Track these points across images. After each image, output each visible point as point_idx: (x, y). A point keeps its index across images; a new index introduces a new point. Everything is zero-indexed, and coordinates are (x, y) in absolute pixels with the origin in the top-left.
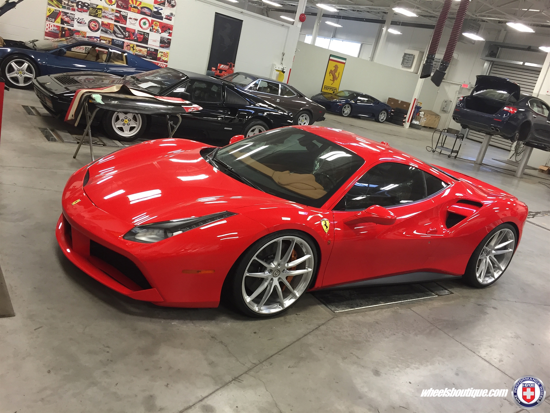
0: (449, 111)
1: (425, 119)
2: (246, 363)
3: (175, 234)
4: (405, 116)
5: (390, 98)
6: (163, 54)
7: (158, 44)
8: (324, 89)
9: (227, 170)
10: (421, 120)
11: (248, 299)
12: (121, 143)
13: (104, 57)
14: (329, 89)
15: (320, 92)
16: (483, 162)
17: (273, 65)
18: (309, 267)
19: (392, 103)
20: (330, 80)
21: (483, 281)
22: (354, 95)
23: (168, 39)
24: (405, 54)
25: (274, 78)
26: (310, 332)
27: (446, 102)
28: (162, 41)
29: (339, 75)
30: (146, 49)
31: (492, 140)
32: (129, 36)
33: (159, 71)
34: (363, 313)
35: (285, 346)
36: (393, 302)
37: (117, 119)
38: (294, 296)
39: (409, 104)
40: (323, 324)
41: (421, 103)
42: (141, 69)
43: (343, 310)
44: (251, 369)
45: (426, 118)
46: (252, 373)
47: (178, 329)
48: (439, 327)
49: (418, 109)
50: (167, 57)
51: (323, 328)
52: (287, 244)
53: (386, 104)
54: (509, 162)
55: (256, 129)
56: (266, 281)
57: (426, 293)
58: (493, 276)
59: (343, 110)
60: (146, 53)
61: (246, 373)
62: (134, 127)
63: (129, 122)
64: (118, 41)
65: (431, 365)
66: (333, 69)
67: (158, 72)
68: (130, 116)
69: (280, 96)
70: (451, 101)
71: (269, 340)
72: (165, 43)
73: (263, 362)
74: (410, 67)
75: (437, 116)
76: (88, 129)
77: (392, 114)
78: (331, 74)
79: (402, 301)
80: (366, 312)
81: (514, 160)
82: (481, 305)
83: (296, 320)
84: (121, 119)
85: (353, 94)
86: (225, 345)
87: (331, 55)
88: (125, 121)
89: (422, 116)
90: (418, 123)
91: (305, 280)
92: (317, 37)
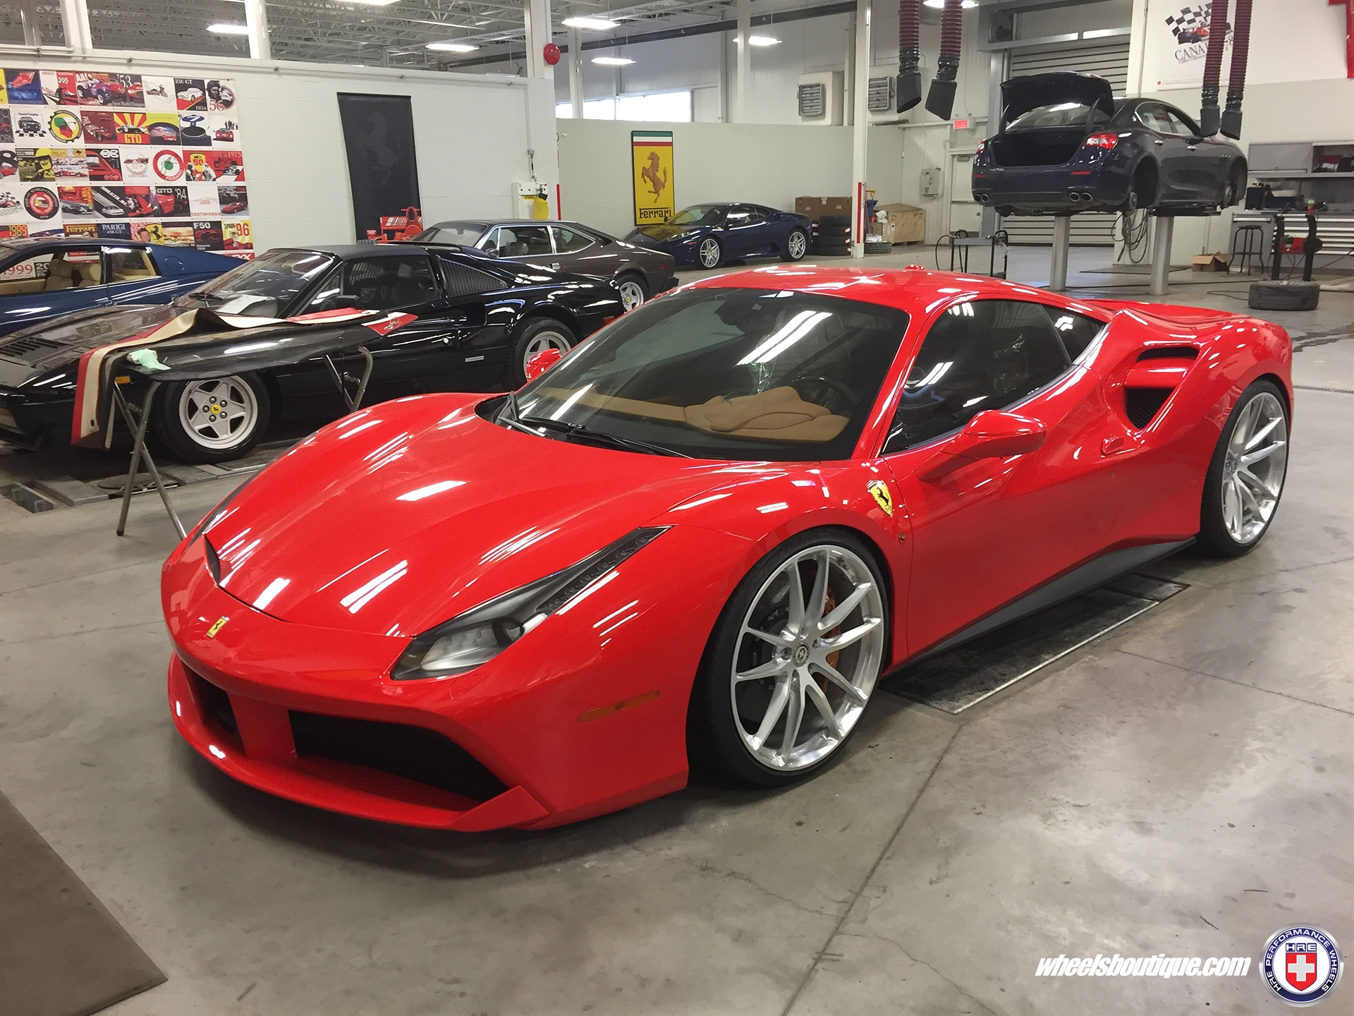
0: (940, 193)
1: (893, 226)
2: (822, 908)
3: (530, 626)
4: (848, 230)
5: (800, 198)
6: (236, 229)
7: (216, 207)
8: (641, 217)
9: (571, 433)
10: (884, 230)
11: (755, 742)
12: (217, 467)
13: (96, 272)
14: (652, 216)
15: (632, 228)
16: (1067, 285)
17: (514, 187)
18: (871, 616)
19: (808, 209)
20: (649, 192)
21: (1243, 535)
22: (717, 213)
23: (238, 188)
24: (802, 88)
25: (524, 214)
26: (929, 780)
27: (927, 173)
28: (223, 197)
29: (665, 174)
30: (191, 229)
31: (1072, 225)
32: (139, 206)
33: (240, 272)
34: (1021, 694)
35: (890, 834)
36: (1071, 647)
37: (192, 409)
38: (856, 700)
39: (849, 200)
40: (946, 751)
41: (874, 192)
42: (198, 276)
43: (970, 701)
44: (843, 919)
45: (894, 224)
46: (851, 926)
47: (608, 876)
48: (1211, 672)
49: (871, 206)
50: (246, 233)
51: (949, 759)
52: (809, 568)
53: (794, 212)
54: (1117, 270)
55: (540, 341)
56: (784, 682)
57: (1130, 604)
58: (1259, 518)
59: (701, 254)
60: (193, 238)
61: (837, 931)
62: (241, 419)
63: (224, 409)
64: (113, 227)
65: (1250, 767)
66: (648, 164)
67: (236, 276)
68: (222, 392)
69: (556, 254)
70: (940, 169)
71: (844, 830)
72: (233, 200)
73: (861, 889)
74: (823, 115)
75: (916, 211)
76: (141, 448)
77: (814, 234)
78: (646, 177)
79: (1087, 638)
80: (1027, 691)
81: (1128, 262)
82: (1265, 593)
83: (878, 760)
84: (200, 407)
85: (712, 211)
86: (745, 880)
87: (633, 132)
88: (213, 410)
89: (885, 221)
90: (880, 240)
91: (869, 651)
92: (584, 103)
